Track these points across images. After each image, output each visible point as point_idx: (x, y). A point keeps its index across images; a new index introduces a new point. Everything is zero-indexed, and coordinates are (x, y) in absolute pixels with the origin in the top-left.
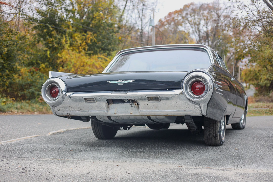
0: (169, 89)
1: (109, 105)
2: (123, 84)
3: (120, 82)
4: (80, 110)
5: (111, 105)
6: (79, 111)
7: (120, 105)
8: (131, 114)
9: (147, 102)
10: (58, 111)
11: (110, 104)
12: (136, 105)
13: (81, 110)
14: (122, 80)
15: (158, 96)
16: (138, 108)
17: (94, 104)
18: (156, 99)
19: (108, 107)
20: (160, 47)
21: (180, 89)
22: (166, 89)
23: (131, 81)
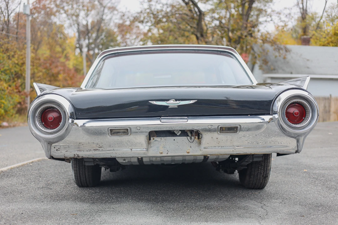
0: (251, 115)
1: (150, 139)
2: (179, 106)
3: (172, 103)
4: (99, 149)
5: (154, 139)
6: (97, 150)
7: (170, 139)
8: (188, 153)
9: (216, 135)
10: (57, 150)
11: (152, 138)
12: (196, 140)
13: (101, 149)
14: (176, 100)
15: (239, 126)
16: (200, 143)
17: (125, 138)
18: (233, 129)
19: (149, 143)
20: (168, 47)
21: (269, 114)
22: (247, 115)
23: (192, 102)
